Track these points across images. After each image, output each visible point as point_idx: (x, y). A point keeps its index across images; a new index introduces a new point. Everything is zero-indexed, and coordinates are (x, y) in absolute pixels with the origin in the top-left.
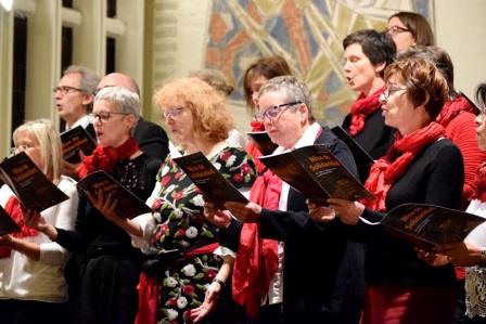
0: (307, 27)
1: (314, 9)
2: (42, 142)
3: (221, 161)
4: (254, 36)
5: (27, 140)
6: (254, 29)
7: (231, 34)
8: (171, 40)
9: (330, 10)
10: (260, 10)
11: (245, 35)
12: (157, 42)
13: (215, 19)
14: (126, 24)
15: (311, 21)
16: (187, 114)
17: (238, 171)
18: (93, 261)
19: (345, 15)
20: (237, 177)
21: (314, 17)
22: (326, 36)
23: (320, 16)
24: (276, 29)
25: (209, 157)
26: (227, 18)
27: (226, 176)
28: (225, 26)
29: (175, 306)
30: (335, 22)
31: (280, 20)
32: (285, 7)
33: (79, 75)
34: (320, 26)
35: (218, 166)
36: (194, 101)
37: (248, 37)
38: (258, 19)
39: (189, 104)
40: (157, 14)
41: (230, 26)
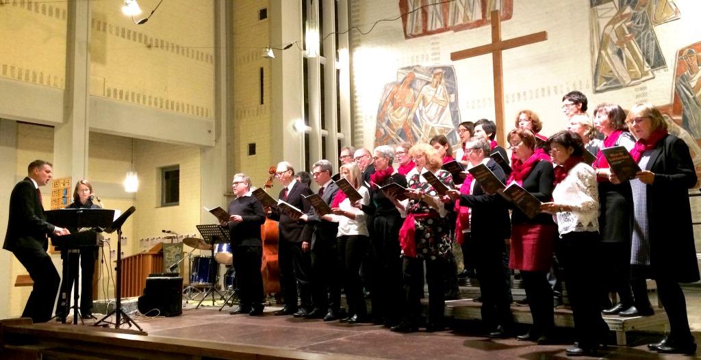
0: (413, 132)
1: (415, 126)
2: (351, 172)
3: (440, 176)
4: (393, 137)
5: (346, 171)
6: (393, 134)
7: (384, 136)
8: (361, 139)
9: (421, 125)
10: (395, 127)
11: (389, 136)
12: (356, 140)
13: (377, 130)
14: (344, 135)
15: (413, 129)
16: (423, 158)
17: (447, 179)
18: (376, 219)
19: (427, 127)
20: (446, 181)
21: (415, 128)
22: (420, 135)
23: (417, 128)
24: (401, 133)
25: (435, 175)
26: (382, 130)
27: (441, 181)
28: (381, 133)
29: (425, 238)
30: (423, 130)
31: (402, 130)
32: (404, 125)
33: (347, 150)
34: (417, 131)
35: (438, 178)
36: (427, 153)
37: (390, 137)
38: (394, 130)
39: (424, 153)
40: (356, 130)
41: (383, 133)
